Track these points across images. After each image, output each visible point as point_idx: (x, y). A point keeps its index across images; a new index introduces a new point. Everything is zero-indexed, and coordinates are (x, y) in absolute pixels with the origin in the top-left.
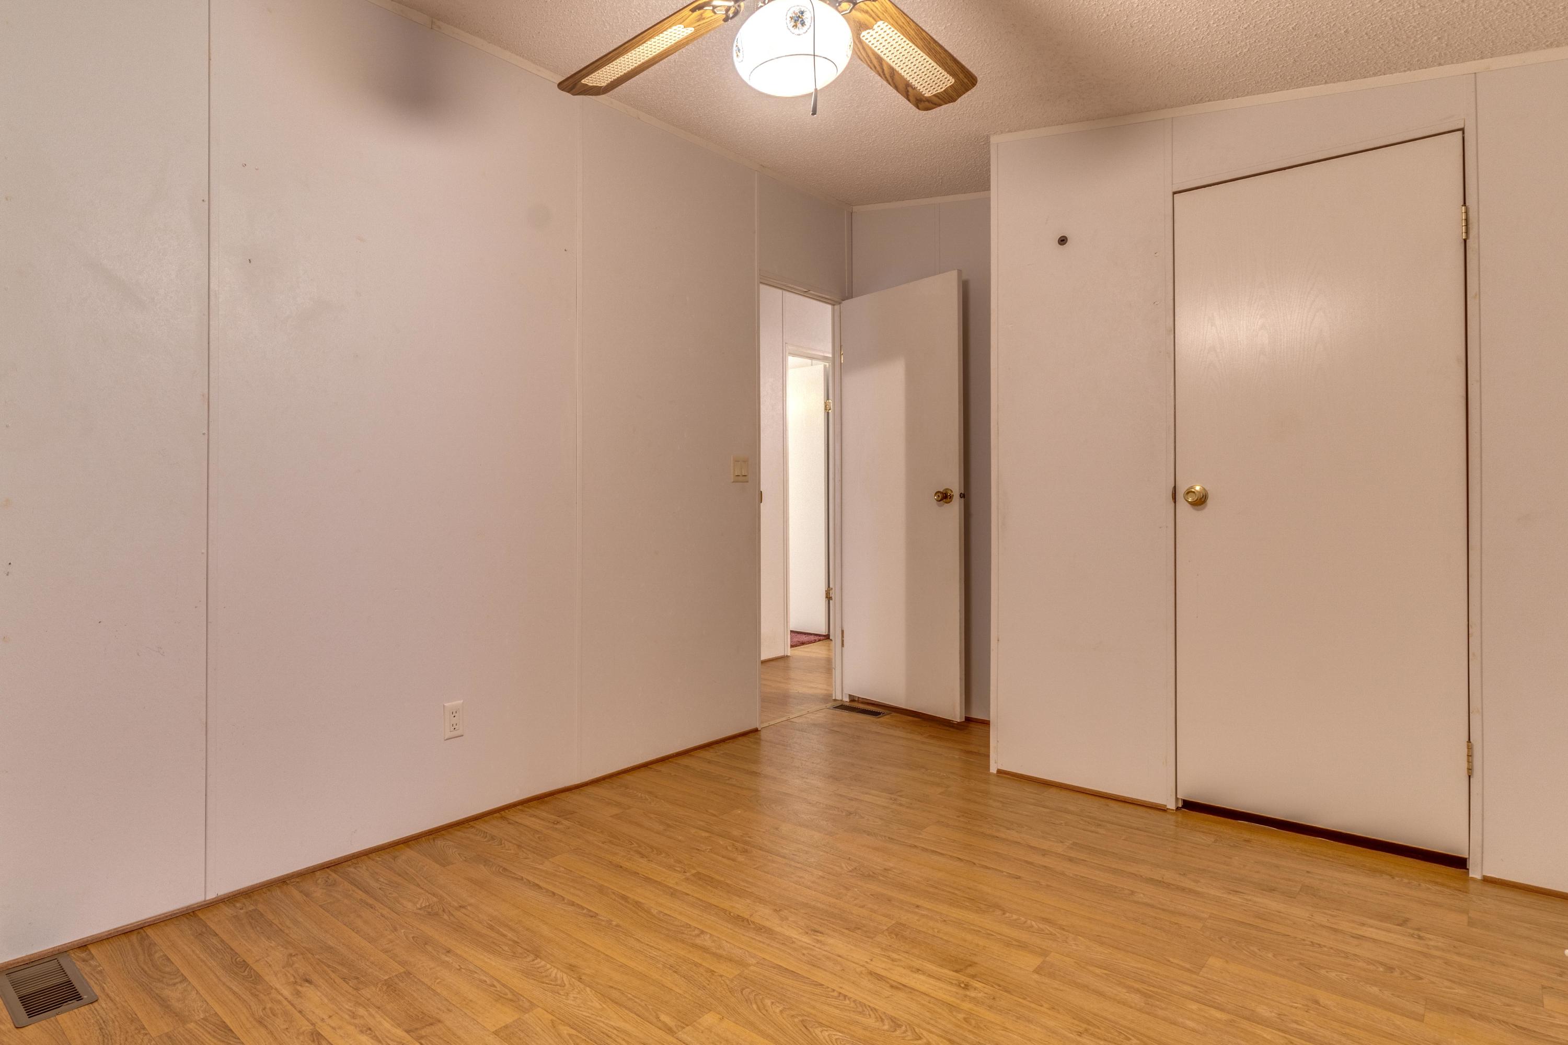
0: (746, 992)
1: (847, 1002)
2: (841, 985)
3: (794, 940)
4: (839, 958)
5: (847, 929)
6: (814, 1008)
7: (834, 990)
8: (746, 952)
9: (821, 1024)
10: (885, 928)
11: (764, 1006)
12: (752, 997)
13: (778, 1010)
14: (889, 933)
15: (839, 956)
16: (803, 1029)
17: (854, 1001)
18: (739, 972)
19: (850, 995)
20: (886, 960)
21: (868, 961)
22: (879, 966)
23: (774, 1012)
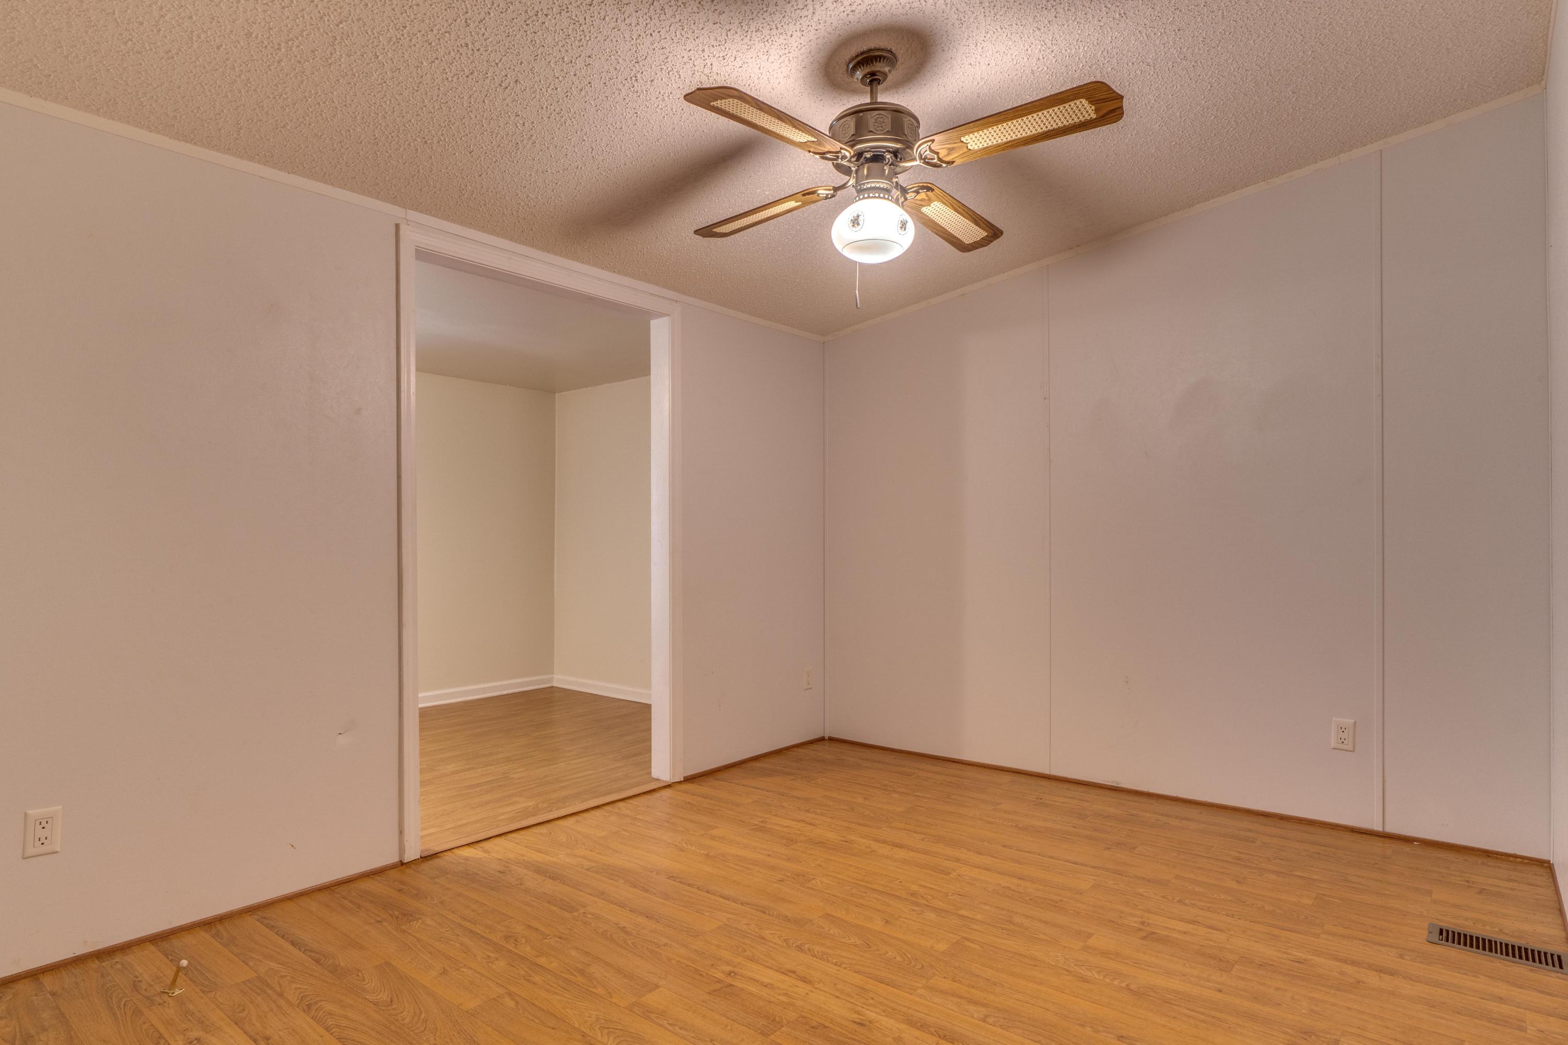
0: (919, 966)
1: (834, 961)
2: (839, 972)
3: (884, 1014)
4: (838, 995)
5: (827, 1027)
6: (861, 956)
7: (845, 968)
8: (929, 1000)
9: (856, 946)
10: (783, 1029)
11: (901, 956)
12: (913, 963)
13: (890, 953)
14: (782, 1022)
15: (837, 997)
16: (869, 943)
17: (828, 961)
18: (931, 981)
19: (833, 966)
20: (794, 995)
21: (810, 993)
22: (802, 988)
23: (893, 952)
